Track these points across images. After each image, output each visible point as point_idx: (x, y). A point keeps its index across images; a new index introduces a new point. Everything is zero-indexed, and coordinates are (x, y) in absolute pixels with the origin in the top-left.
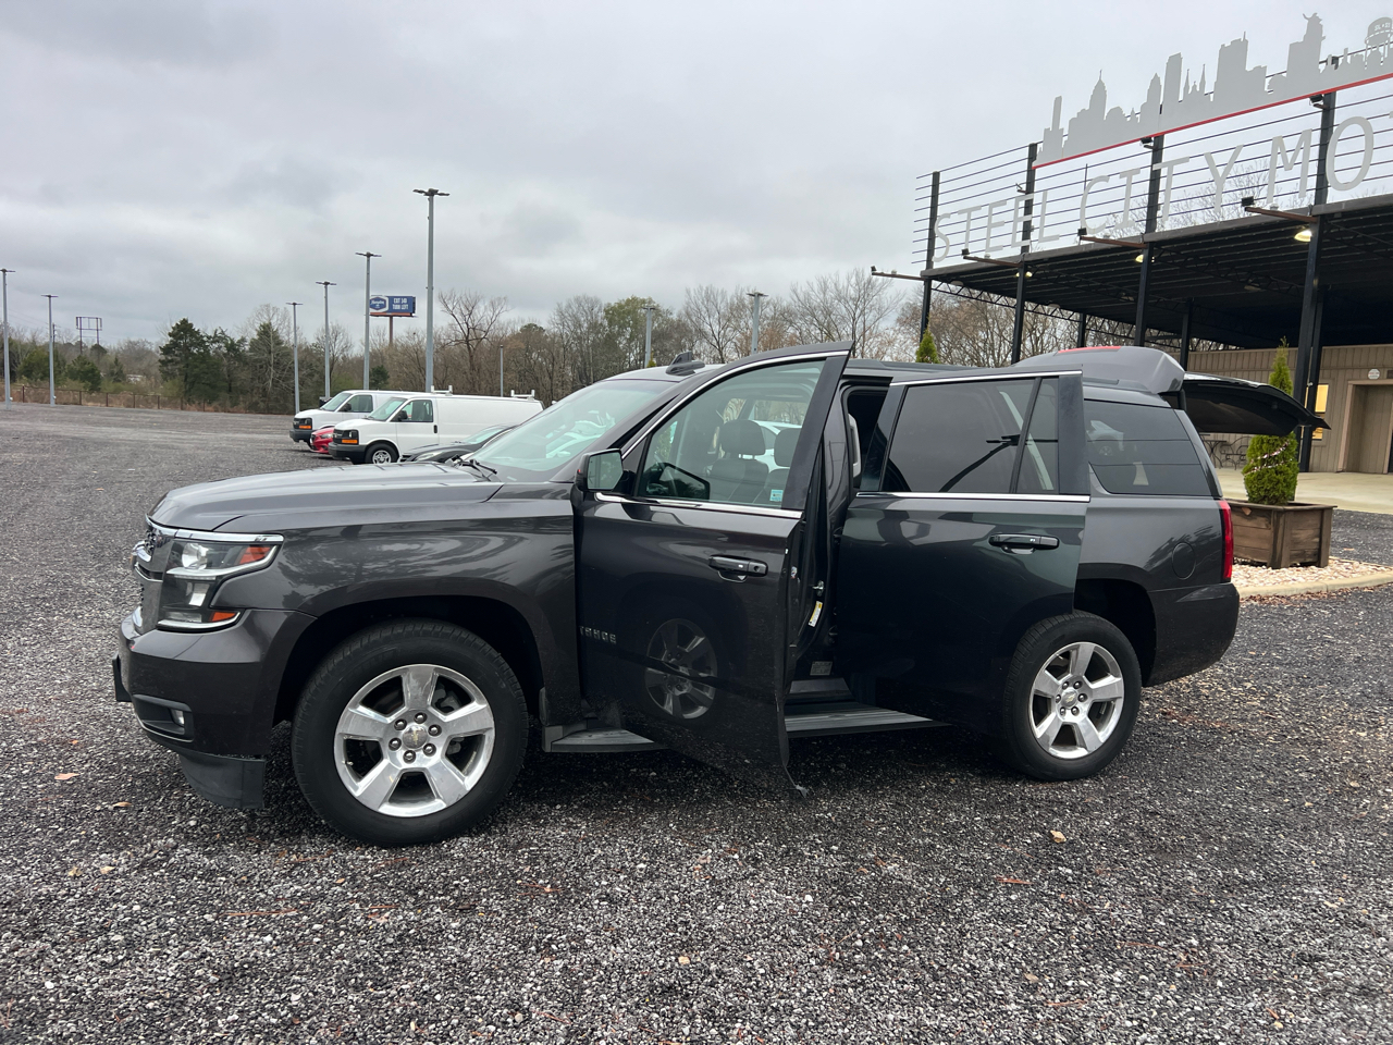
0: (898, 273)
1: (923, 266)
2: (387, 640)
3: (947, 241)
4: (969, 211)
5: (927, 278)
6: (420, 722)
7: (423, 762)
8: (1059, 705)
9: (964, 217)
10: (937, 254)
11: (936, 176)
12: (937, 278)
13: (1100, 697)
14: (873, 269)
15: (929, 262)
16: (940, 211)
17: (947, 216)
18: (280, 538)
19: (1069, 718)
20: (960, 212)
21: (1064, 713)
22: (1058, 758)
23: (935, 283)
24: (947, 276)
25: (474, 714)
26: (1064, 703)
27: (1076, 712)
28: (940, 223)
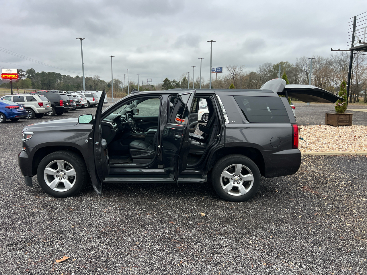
0: (340, 50)
1: (350, 46)
2: (53, 155)
3: (358, 38)
4: (365, 28)
5: (352, 50)
6: (62, 172)
7: (63, 180)
8: (233, 181)
9: (364, 30)
10: (355, 42)
11: (355, 18)
12: (355, 50)
13: (246, 180)
14: (332, 49)
15: (353, 45)
16: (356, 29)
17: (358, 30)
18: (33, 133)
19: (236, 185)
20: (362, 28)
21: (235, 183)
22: (231, 195)
23: (355, 52)
24: (359, 49)
25: (72, 171)
26: (234, 180)
27: (239, 183)
28: (356, 32)
